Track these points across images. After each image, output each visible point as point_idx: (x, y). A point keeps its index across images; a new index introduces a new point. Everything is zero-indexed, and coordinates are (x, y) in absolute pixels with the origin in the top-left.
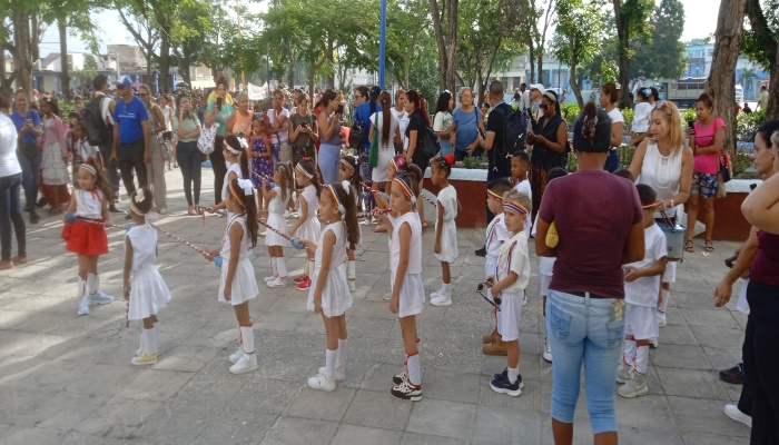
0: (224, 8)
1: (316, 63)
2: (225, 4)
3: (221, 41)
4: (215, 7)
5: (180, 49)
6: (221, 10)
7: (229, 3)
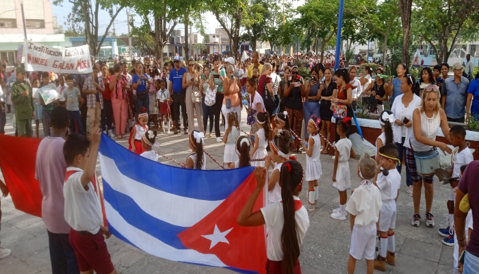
0: (278, 5)
1: (326, 39)
2: (279, 2)
3: (275, 25)
4: (273, 5)
5: (251, 31)
6: (276, 6)
7: (282, 2)
